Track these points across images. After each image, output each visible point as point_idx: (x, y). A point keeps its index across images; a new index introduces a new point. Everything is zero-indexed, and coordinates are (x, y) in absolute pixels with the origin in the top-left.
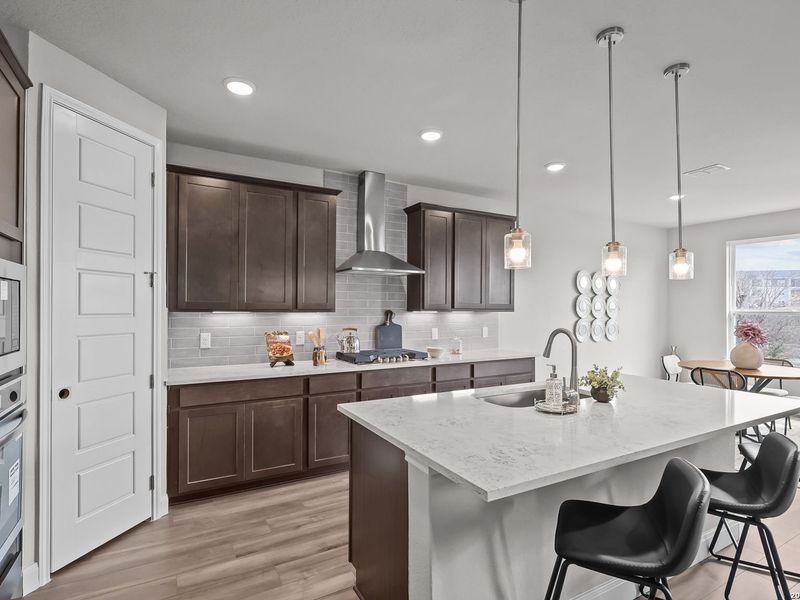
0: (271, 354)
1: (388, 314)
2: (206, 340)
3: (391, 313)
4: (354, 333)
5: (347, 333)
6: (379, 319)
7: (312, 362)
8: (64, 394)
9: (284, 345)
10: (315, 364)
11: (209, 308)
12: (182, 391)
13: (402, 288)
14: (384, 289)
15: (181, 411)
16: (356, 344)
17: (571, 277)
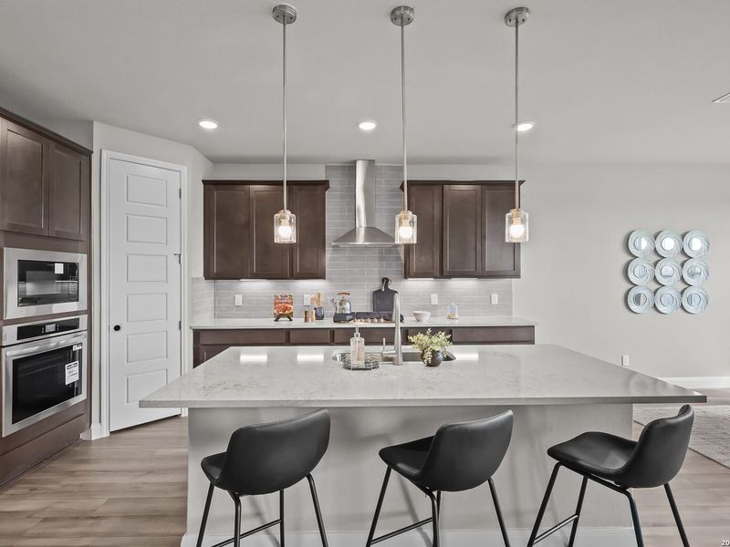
0: (275, 311)
1: (385, 281)
2: (239, 300)
3: (387, 280)
4: (346, 297)
5: (341, 297)
6: (377, 285)
7: (303, 319)
8: (117, 328)
9: (287, 305)
10: (306, 321)
11: (238, 278)
12: (202, 333)
13: (399, 258)
14: (381, 259)
15: (201, 347)
16: (347, 305)
17: (621, 237)
